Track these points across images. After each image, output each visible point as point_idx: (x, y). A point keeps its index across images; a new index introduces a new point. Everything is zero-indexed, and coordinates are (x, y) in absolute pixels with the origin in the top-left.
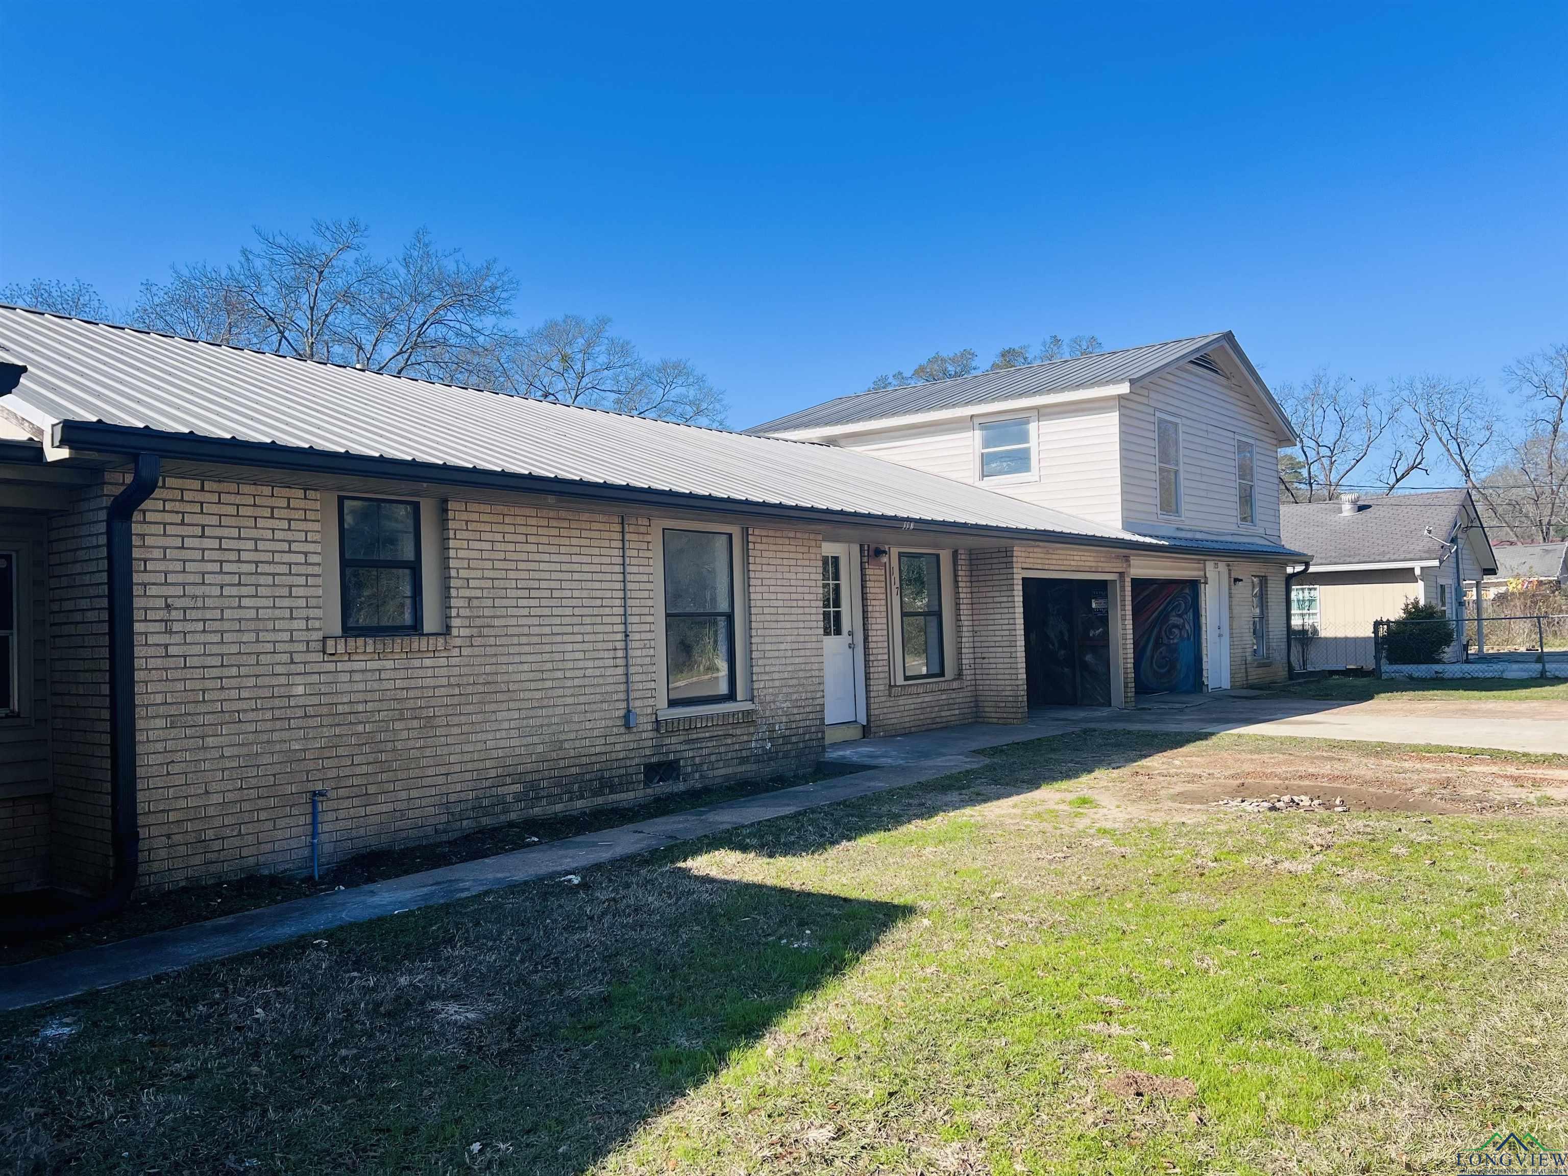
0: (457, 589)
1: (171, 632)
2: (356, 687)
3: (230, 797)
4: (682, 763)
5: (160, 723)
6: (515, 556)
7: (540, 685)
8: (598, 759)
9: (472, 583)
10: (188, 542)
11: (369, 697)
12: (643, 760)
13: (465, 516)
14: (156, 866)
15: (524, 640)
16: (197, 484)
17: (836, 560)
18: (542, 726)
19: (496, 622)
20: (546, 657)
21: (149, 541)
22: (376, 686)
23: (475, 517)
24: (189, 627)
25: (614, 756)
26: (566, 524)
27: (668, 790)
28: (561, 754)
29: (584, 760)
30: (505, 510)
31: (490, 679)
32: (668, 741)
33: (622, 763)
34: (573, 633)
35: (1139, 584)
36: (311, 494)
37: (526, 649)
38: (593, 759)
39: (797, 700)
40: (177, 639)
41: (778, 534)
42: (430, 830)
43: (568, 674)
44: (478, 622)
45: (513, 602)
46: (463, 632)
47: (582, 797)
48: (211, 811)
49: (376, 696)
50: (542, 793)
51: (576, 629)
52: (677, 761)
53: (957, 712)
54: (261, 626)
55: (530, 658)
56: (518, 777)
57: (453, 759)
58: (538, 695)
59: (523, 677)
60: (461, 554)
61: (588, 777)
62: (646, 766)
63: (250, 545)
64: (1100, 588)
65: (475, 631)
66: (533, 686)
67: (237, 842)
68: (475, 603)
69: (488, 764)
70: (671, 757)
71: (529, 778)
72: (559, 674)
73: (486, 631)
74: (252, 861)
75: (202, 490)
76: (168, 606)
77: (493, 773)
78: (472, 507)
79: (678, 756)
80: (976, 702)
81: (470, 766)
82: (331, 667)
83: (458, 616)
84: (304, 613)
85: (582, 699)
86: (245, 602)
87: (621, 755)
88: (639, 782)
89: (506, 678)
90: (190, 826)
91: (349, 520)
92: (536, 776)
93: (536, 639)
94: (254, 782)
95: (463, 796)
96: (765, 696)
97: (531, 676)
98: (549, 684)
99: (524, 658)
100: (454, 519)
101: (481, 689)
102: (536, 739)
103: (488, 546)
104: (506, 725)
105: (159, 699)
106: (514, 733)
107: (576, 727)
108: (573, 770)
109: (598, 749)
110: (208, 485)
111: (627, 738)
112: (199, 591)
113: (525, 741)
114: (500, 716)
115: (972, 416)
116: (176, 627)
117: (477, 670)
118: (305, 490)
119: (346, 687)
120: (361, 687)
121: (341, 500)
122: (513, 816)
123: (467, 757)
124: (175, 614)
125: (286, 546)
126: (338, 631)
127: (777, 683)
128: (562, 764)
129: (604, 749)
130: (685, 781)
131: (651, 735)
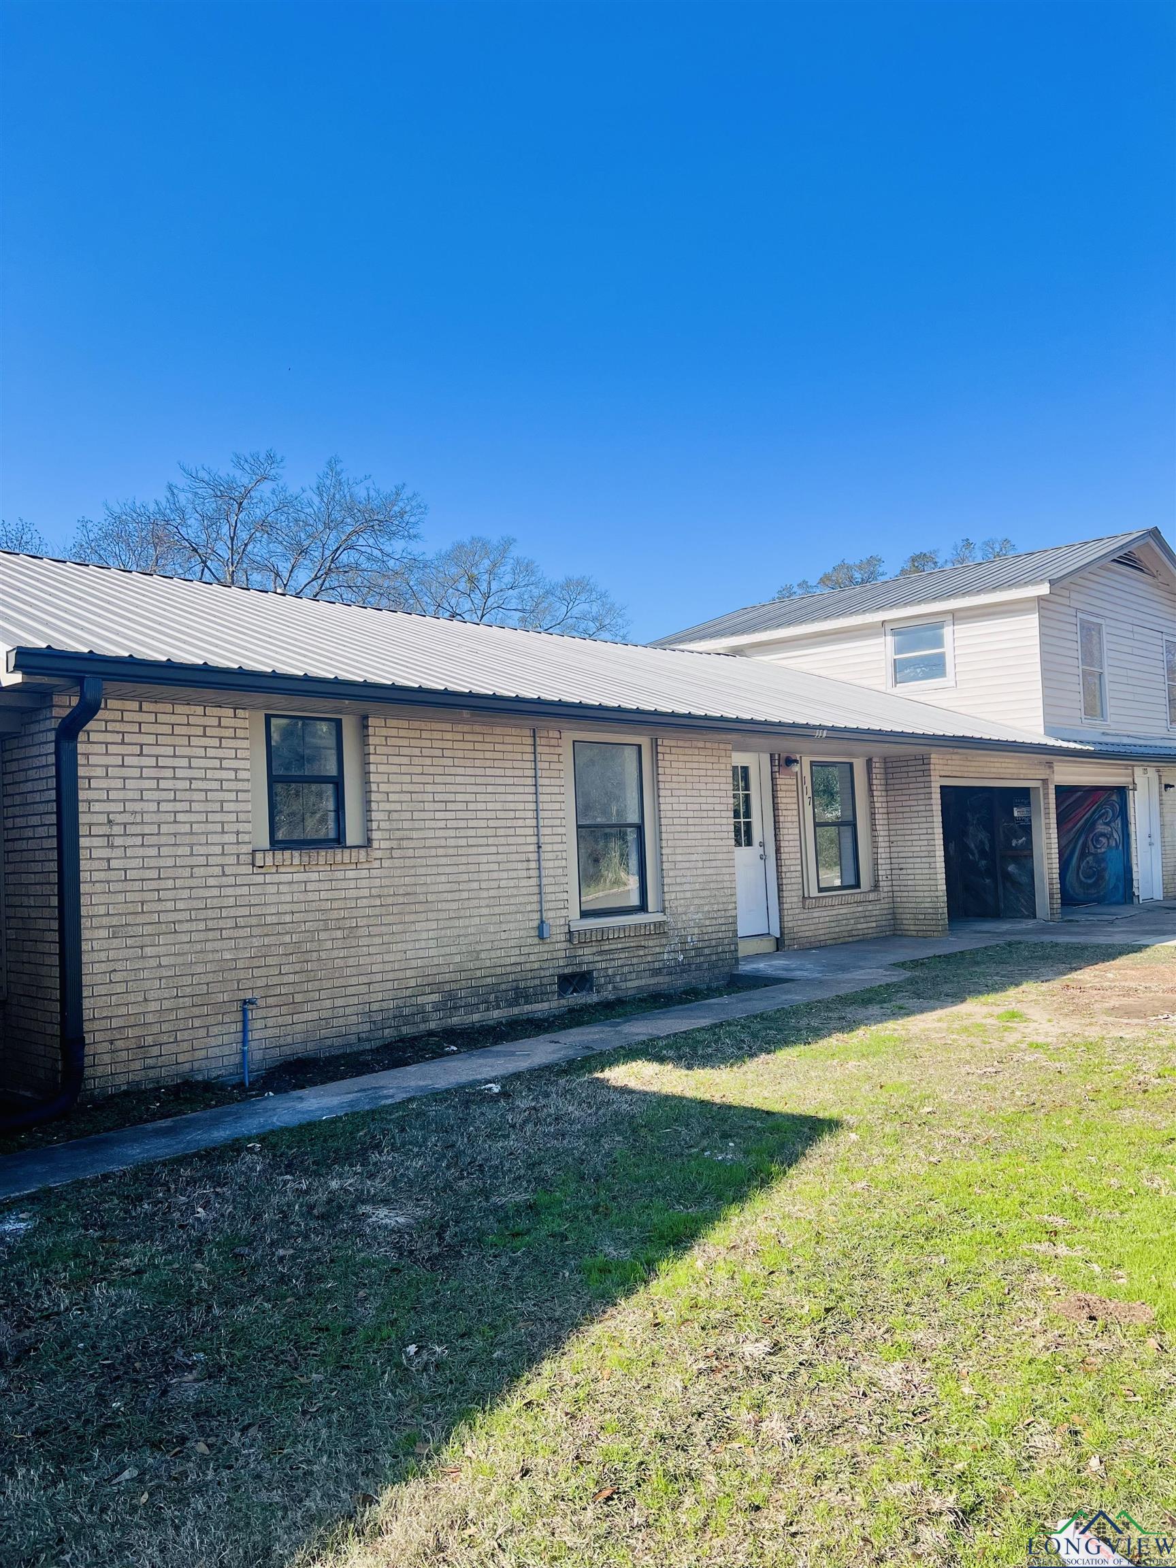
0: (378, 802)
1: (113, 847)
2: (284, 898)
3: (167, 1004)
4: (595, 974)
5: (103, 933)
6: (432, 770)
7: (456, 896)
8: (514, 969)
9: (392, 797)
10: (128, 761)
11: (295, 908)
12: (557, 971)
13: (384, 732)
14: (100, 1071)
15: (441, 852)
16: (135, 705)
17: (745, 770)
18: (459, 936)
19: (415, 835)
20: (462, 868)
22: (302, 897)
23: (394, 732)
24: (130, 841)
25: (528, 966)
26: (480, 738)
27: (583, 1001)
28: (478, 964)
29: (499, 971)
30: (423, 725)
31: (409, 890)
32: (580, 952)
33: (537, 974)
34: (488, 845)
35: (1063, 792)
36: (240, 713)
37: (443, 861)
38: (509, 969)
39: (709, 912)
40: (119, 852)
41: (688, 744)
42: (353, 1039)
43: (484, 885)
44: (398, 834)
45: (430, 815)
46: (384, 845)
47: (498, 1007)
48: (150, 1018)
49: (302, 907)
50: (460, 1003)
51: (491, 841)
52: (590, 972)
53: (874, 924)
54: (194, 839)
55: (448, 870)
56: (436, 987)
57: (375, 968)
58: (454, 906)
59: (441, 888)
60: (382, 768)
61: (504, 987)
62: (559, 977)
63: (185, 762)
64: (1023, 795)
65: (394, 844)
66: (450, 896)
67: (173, 1048)
68: (395, 816)
69: (409, 973)
70: (585, 968)
71: (447, 987)
72: (475, 885)
73: (405, 844)
74: (187, 1066)
75: (141, 710)
76: (110, 822)
77: (412, 983)
78: (391, 723)
79: (591, 967)
80: (894, 915)
81: (391, 976)
82: (260, 879)
83: (379, 829)
84: (234, 827)
85: (497, 910)
86: (180, 817)
87: (536, 966)
88: (553, 993)
89: (424, 889)
90: (130, 1033)
91: (275, 736)
92: (453, 986)
93: (451, 851)
94: (188, 990)
95: (385, 1005)
96: (676, 907)
97: (448, 887)
98: (465, 895)
99: (441, 870)
100: (375, 735)
101: (401, 900)
102: (453, 950)
103: (405, 760)
104: (424, 935)
105: (102, 910)
106: (433, 943)
107: (492, 937)
108: (489, 980)
109: (513, 960)
110: (145, 706)
111: (542, 948)
112: (138, 807)
113: (443, 951)
114: (418, 926)
115: (884, 622)
116: (118, 841)
117: (397, 881)
118: (235, 709)
119: (274, 899)
120: (288, 898)
121: (268, 718)
122: (432, 1025)
123: (388, 967)
124: (117, 830)
125: (217, 763)
126: (268, 846)
127: (688, 895)
128: (478, 974)
129: (518, 960)
130: (598, 992)
131: (564, 945)
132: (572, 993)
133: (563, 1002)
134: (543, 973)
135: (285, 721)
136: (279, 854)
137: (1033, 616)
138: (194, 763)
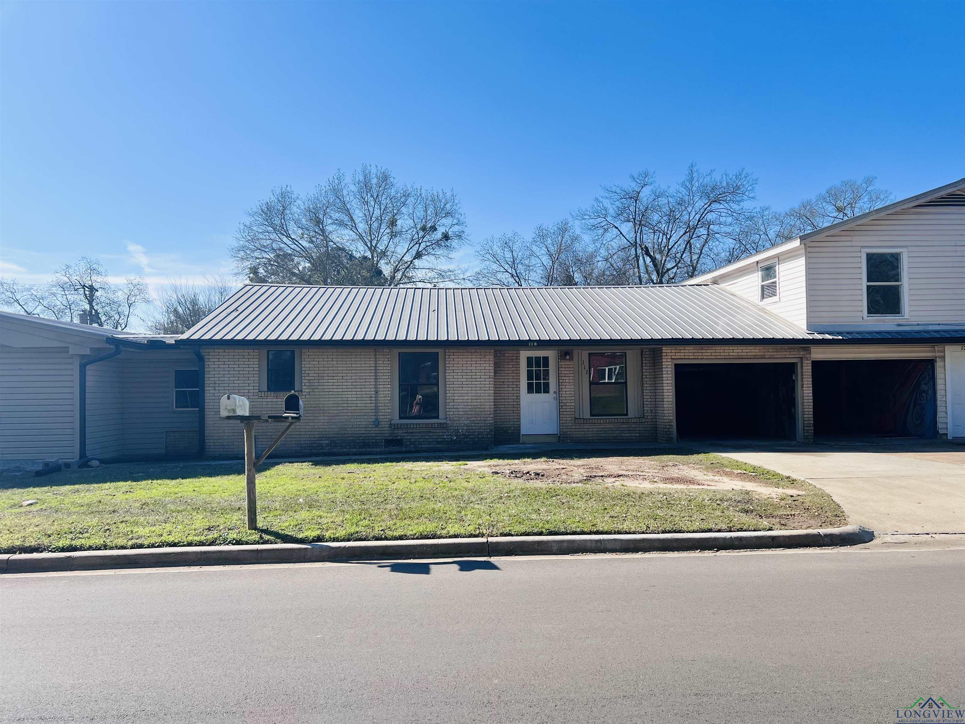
0: (304, 377)
2: (269, 406)
3: (231, 434)
4: (404, 440)
5: (212, 413)
6: (327, 365)
7: (337, 408)
8: (362, 435)
9: (310, 375)
10: (220, 366)
11: (273, 409)
12: (384, 438)
13: (308, 354)
14: (211, 450)
15: (330, 393)
16: (223, 351)
17: (547, 358)
18: (338, 422)
19: (320, 387)
20: (340, 399)
21: (211, 366)
22: (275, 406)
23: (312, 353)
24: (222, 388)
25: (370, 435)
26: (349, 354)
28: (346, 432)
29: (356, 435)
30: (323, 350)
31: (317, 405)
32: (396, 432)
33: (374, 438)
35: (816, 365)
37: (331, 396)
38: (360, 435)
39: (474, 420)
40: (217, 391)
41: (465, 351)
42: (294, 451)
43: (349, 405)
44: (313, 387)
45: (327, 381)
48: (225, 438)
50: (337, 444)
51: (353, 390)
52: (402, 440)
53: (637, 435)
54: (240, 388)
55: (333, 399)
56: (327, 438)
57: (303, 430)
58: (336, 412)
59: (331, 405)
60: (306, 366)
61: (358, 441)
62: (385, 440)
63: (237, 366)
65: (311, 390)
66: (334, 409)
67: (233, 447)
68: (311, 381)
70: (399, 438)
71: (332, 439)
72: (346, 405)
73: (315, 390)
76: (215, 383)
78: (311, 351)
79: (402, 438)
80: (656, 431)
82: (261, 400)
83: (305, 385)
84: (253, 384)
85: (355, 414)
86: (235, 382)
87: (374, 435)
88: (382, 445)
89: (323, 405)
90: (220, 441)
91: (270, 357)
93: (335, 393)
95: (306, 442)
96: (453, 418)
97: (333, 405)
98: (340, 408)
99: (330, 399)
100: (304, 355)
101: (313, 409)
102: (335, 427)
103: (317, 363)
104: (323, 421)
106: (326, 424)
107: (353, 424)
108: (351, 438)
109: (362, 432)
110: (226, 351)
111: (377, 429)
112: (223, 379)
113: (330, 427)
114: (320, 418)
115: (757, 262)
116: (217, 388)
117: (311, 403)
118: (254, 350)
119: (265, 406)
120: (271, 406)
121: (268, 352)
123: (308, 430)
124: (217, 385)
126: (266, 390)
127: (462, 413)
128: (346, 436)
129: (365, 432)
130: (405, 447)
131: (388, 429)
132: (392, 446)
133: (386, 449)
134: (377, 438)
135: (274, 352)
136: (269, 393)
137: (804, 258)
138: (240, 366)
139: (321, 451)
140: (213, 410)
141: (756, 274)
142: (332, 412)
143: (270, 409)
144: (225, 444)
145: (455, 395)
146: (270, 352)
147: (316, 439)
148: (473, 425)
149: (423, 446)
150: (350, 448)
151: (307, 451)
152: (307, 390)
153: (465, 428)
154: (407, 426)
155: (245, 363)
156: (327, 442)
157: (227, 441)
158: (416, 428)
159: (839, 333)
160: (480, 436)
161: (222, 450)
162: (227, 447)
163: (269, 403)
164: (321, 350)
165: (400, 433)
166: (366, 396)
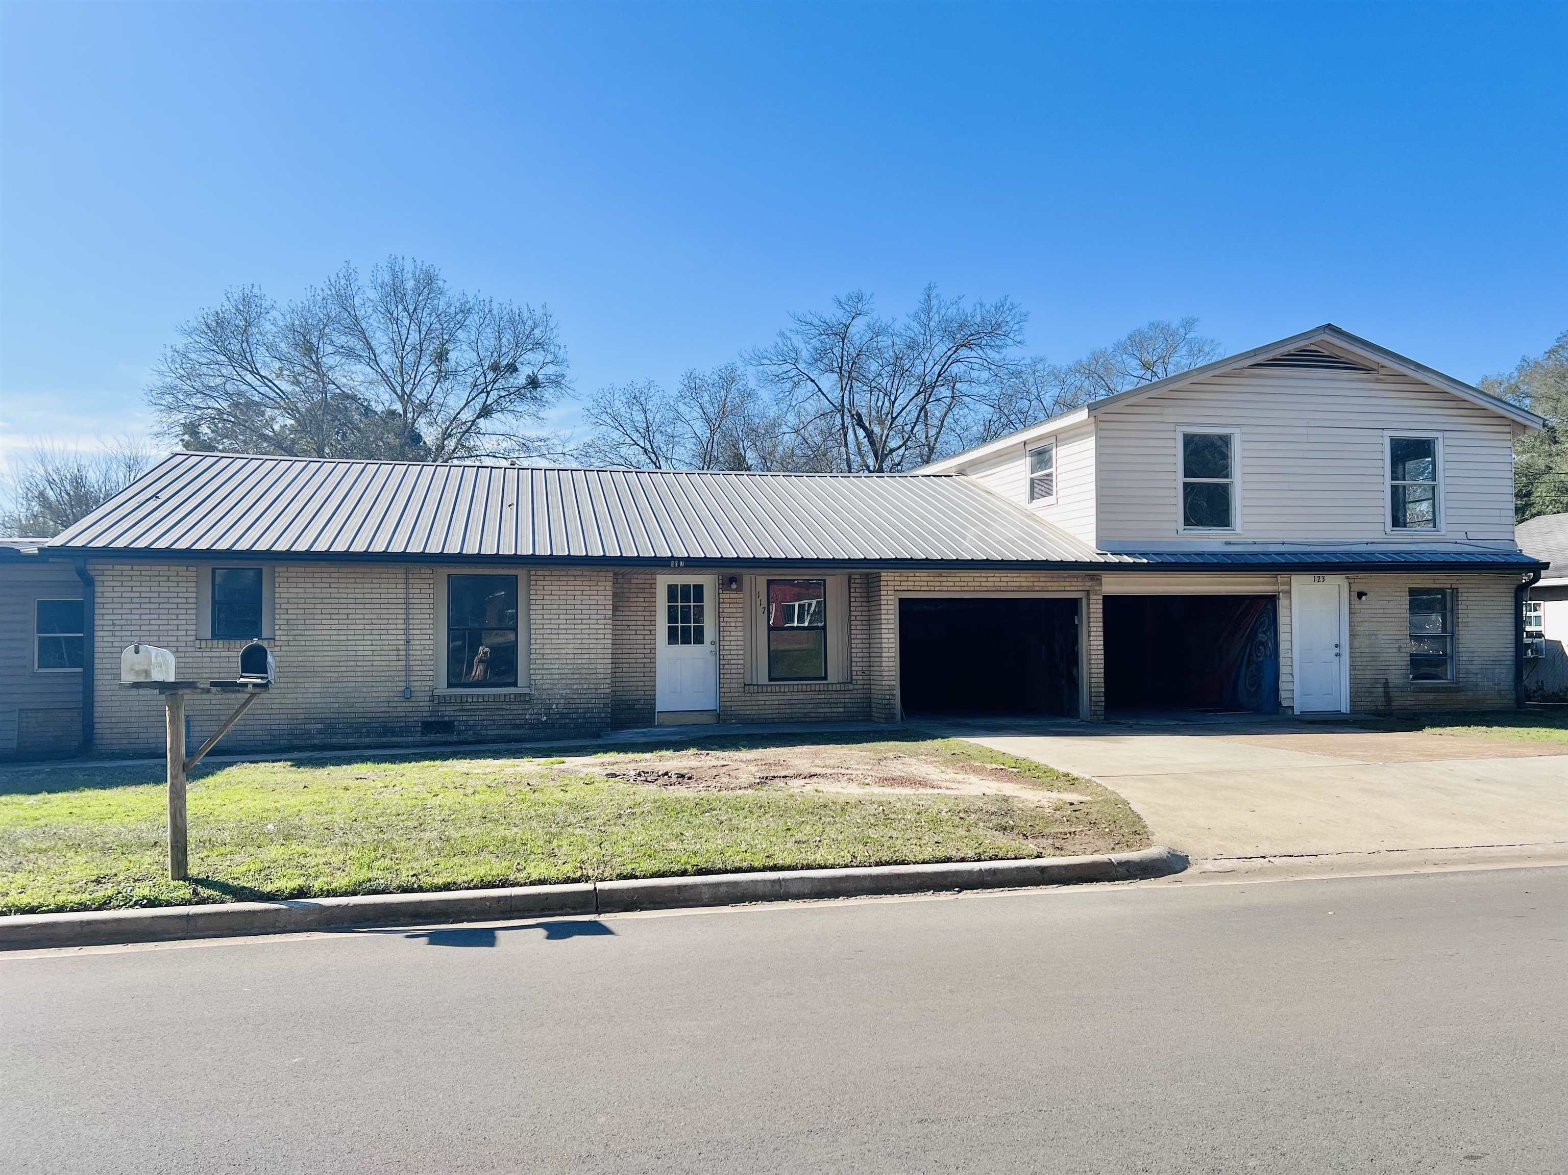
0: (279, 614)
1: (115, 636)
2: (214, 665)
3: (142, 714)
4: (455, 723)
5: (107, 677)
6: (322, 596)
7: (337, 669)
8: (382, 715)
9: (290, 612)
10: (124, 595)
12: (420, 719)
13: (284, 575)
14: (104, 742)
15: (326, 643)
16: (129, 567)
18: (338, 693)
19: (307, 633)
20: (342, 653)
21: (106, 595)
22: (226, 665)
23: (291, 575)
24: (124, 633)
25: (396, 714)
27: (444, 739)
28: (353, 710)
29: (370, 715)
30: (315, 570)
31: (302, 664)
32: (443, 709)
33: (403, 719)
36: (195, 569)
37: (328, 648)
38: (378, 715)
39: (578, 689)
40: (117, 639)
41: (562, 573)
42: (259, 743)
43: (360, 664)
44: (296, 633)
45: (319, 622)
48: (132, 720)
49: (226, 670)
50: (338, 731)
51: (366, 637)
52: (452, 722)
53: (842, 710)
54: (161, 633)
55: (330, 654)
56: (321, 720)
57: (274, 706)
58: (335, 675)
59: (325, 664)
60: (282, 595)
61: (375, 725)
62: (423, 723)
63: (156, 595)
65: (291, 638)
66: (332, 669)
67: (146, 735)
68: (292, 622)
69: (299, 711)
70: (447, 719)
71: (328, 721)
72: (353, 663)
73: (298, 638)
74: (154, 745)
75: (132, 570)
76: (113, 624)
77: (302, 716)
78: (290, 569)
79: (452, 719)
80: (868, 701)
81: (285, 711)
82: (199, 655)
83: (280, 629)
84: (185, 627)
85: (370, 679)
86: (152, 622)
87: (403, 714)
88: (417, 732)
89: (313, 664)
90: (122, 725)
91: (218, 580)
92: (332, 721)
93: (334, 643)
95: (281, 727)
96: (542, 684)
97: (330, 664)
98: (344, 669)
99: (326, 653)
100: (279, 577)
101: (295, 669)
102: (333, 700)
103: (302, 590)
104: (312, 690)
105: (107, 666)
106: (318, 695)
107: (365, 695)
108: (362, 720)
109: (382, 709)
110: (135, 568)
111: (407, 704)
112: (129, 617)
113: (325, 700)
114: (307, 685)
115: (1025, 443)
116: (117, 634)
117: (292, 659)
118: (187, 567)
119: (207, 665)
120: (217, 665)
121: (214, 570)
122: (317, 742)
123: (284, 706)
124: (117, 628)
125: (175, 595)
126: (209, 636)
127: (556, 677)
128: (353, 715)
129: (387, 709)
130: (458, 734)
131: (428, 704)
132: (435, 733)
133: (424, 738)
134: (408, 719)
135: (225, 571)
136: (215, 642)
137: (1094, 438)
138: (162, 595)
139: (308, 742)
140: (110, 671)
141: (1023, 461)
142: (328, 674)
143: (217, 670)
144: (132, 730)
145: (547, 646)
146: (217, 571)
147: (299, 722)
148: (575, 696)
149: (490, 732)
150: (360, 737)
151: (282, 741)
152: (283, 638)
153: (562, 701)
154: (461, 699)
155: (171, 589)
156: (319, 726)
157: (136, 725)
158: (477, 701)
159: (1143, 554)
160: (588, 715)
161: (125, 741)
162: (136, 736)
163: (214, 660)
164: (310, 569)
165: (448, 712)
166: (390, 648)
